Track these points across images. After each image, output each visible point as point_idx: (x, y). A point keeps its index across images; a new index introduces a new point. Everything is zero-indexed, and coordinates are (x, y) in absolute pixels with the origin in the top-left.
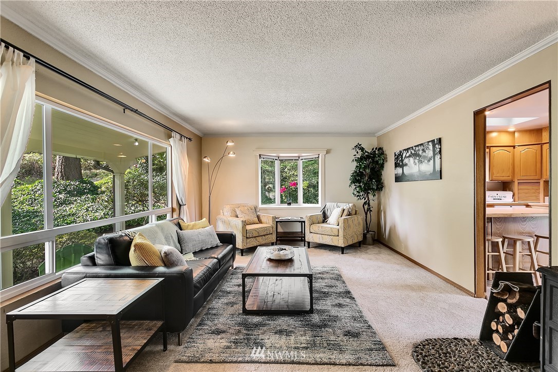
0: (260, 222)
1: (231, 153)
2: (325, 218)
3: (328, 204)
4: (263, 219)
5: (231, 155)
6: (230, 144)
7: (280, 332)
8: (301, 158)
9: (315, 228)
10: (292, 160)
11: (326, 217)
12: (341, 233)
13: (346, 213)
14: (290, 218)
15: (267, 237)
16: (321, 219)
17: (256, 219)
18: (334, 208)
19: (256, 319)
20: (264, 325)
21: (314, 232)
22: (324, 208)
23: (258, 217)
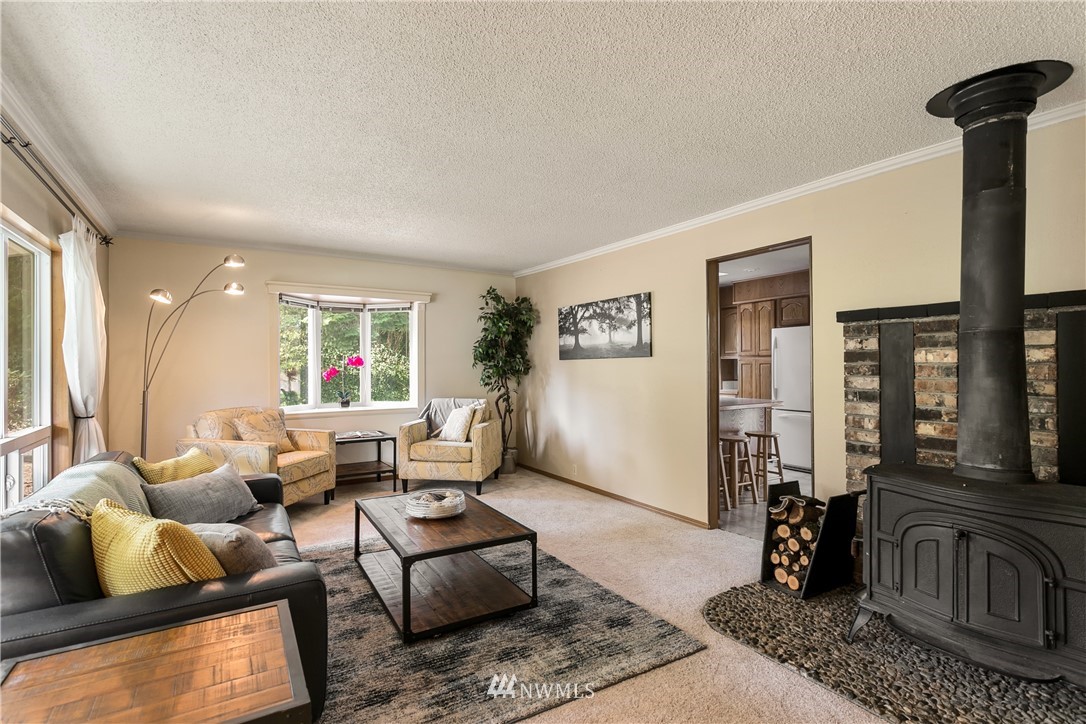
0: (296, 447)
1: (234, 285)
2: (431, 429)
3: (435, 402)
4: (301, 441)
5: (234, 291)
6: (232, 264)
7: (506, 656)
8: (368, 307)
9: (422, 449)
10: (350, 309)
11: (433, 426)
12: (477, 456)
13: (478, 416)
14: (359, 434)
15: (318, 478)
16: (425, 431)
17: (286, 442)
18: (449, 409)
19: (439, 648)
20: (465, 653)
21: (419, 458)
22: (428, 409)
23: (290, 435)
